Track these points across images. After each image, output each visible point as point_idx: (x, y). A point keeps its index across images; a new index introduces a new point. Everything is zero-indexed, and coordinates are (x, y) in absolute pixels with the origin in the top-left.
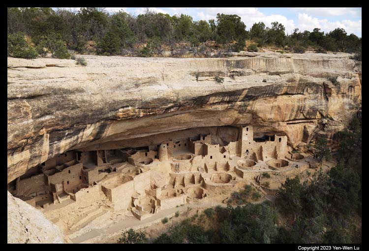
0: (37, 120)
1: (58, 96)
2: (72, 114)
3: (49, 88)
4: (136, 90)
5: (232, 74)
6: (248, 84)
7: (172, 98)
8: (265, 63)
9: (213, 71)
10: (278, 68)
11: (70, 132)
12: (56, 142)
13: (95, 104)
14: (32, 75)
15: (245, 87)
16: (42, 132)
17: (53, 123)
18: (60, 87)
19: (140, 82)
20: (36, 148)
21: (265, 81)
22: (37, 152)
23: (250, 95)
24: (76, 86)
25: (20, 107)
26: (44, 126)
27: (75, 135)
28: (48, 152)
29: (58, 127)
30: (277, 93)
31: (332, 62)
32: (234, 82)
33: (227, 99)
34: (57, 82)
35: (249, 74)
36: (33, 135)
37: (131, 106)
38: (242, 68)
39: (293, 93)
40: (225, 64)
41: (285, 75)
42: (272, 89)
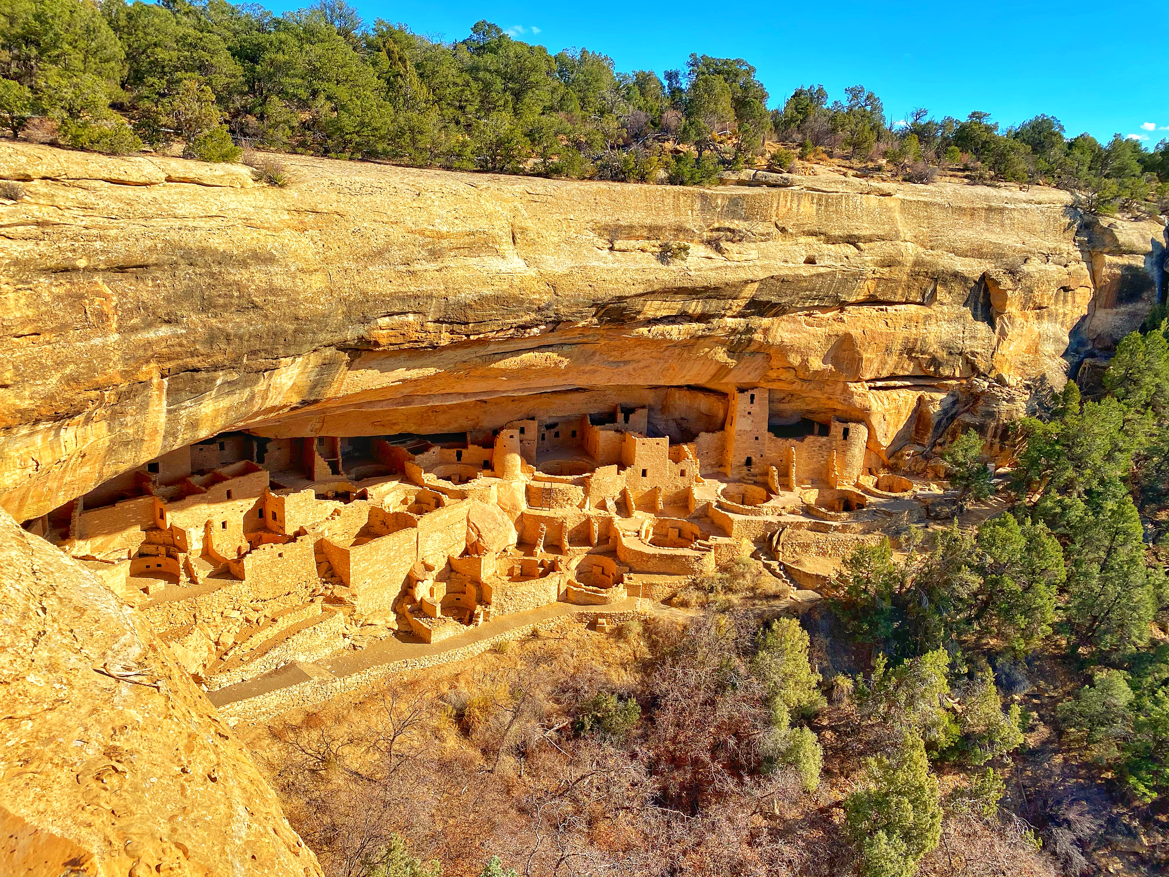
0: (133, 337)
1: (198, 270)
2: (239, 326)
3: (172, 246)
4: (432, 266)
5: (715, 234)
6: (762, 267)
7: (537, 296)
8: (815, 206)
9: (659, 223)
10: (854, 223)
11: (229, 378)
12: (188, 403)
13: (306, 300)
14: (121, 205)
15: (751, 277)
16: (148, 373)
17: (179, 349)
18: (204, 244)
19: (445, 243)
20: (129, 419)
21: (810, 261)
22: (131, 431)
23: (764, 298)
24: (254, 244)
25: (82, 297)
26: (152, 357)
27: (245, 387)
28: (162, 432)
29: (194, 362)
30: (844, 297)
31: (1016, 214)
32: (719, 260)
33: (695, 307)
34: (195, 228)
35: (766, 237)
36: (118, 379)
37: (415, 313)
38: (746, 219)
39: (893, 299)
40: (697, 206)
41: (872, 244)
42: (830, 285)
